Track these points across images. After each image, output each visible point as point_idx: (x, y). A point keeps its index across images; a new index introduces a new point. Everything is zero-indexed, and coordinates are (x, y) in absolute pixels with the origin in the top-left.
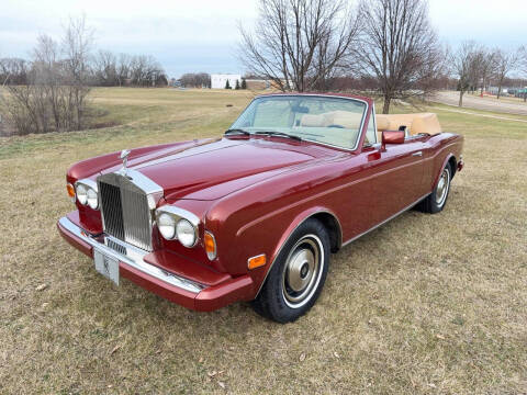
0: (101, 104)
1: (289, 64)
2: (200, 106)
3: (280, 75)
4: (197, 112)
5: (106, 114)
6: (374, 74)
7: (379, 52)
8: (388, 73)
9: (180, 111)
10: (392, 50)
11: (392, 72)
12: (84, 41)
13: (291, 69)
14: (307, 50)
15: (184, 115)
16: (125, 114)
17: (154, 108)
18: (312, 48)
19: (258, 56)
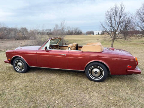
0: (67, 39)
2: (90, 39)
5: (68, 41)
12: (64, 25)
15: (86, 42)
17: (79, 40)
18: (119, 25)
19: (104, 28)
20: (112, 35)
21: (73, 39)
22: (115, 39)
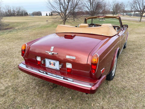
0: (7, 22)
1: (62, 8)
3: (60, 11)
4: (37, 23)
5: (8, 25)
6: (88, 10)
7: (89, 4)
8: (92, 10)
9: (32, 23)
10: (93, 3)
11: (93, 9)
13: (62, 9)
14: (67, 4)
16: (15, 25)
17: (24, 23)
18: (68, 3)
19: (52, 6)
20: (62, 15)
21: (16, 21)
22: (66, 20)
